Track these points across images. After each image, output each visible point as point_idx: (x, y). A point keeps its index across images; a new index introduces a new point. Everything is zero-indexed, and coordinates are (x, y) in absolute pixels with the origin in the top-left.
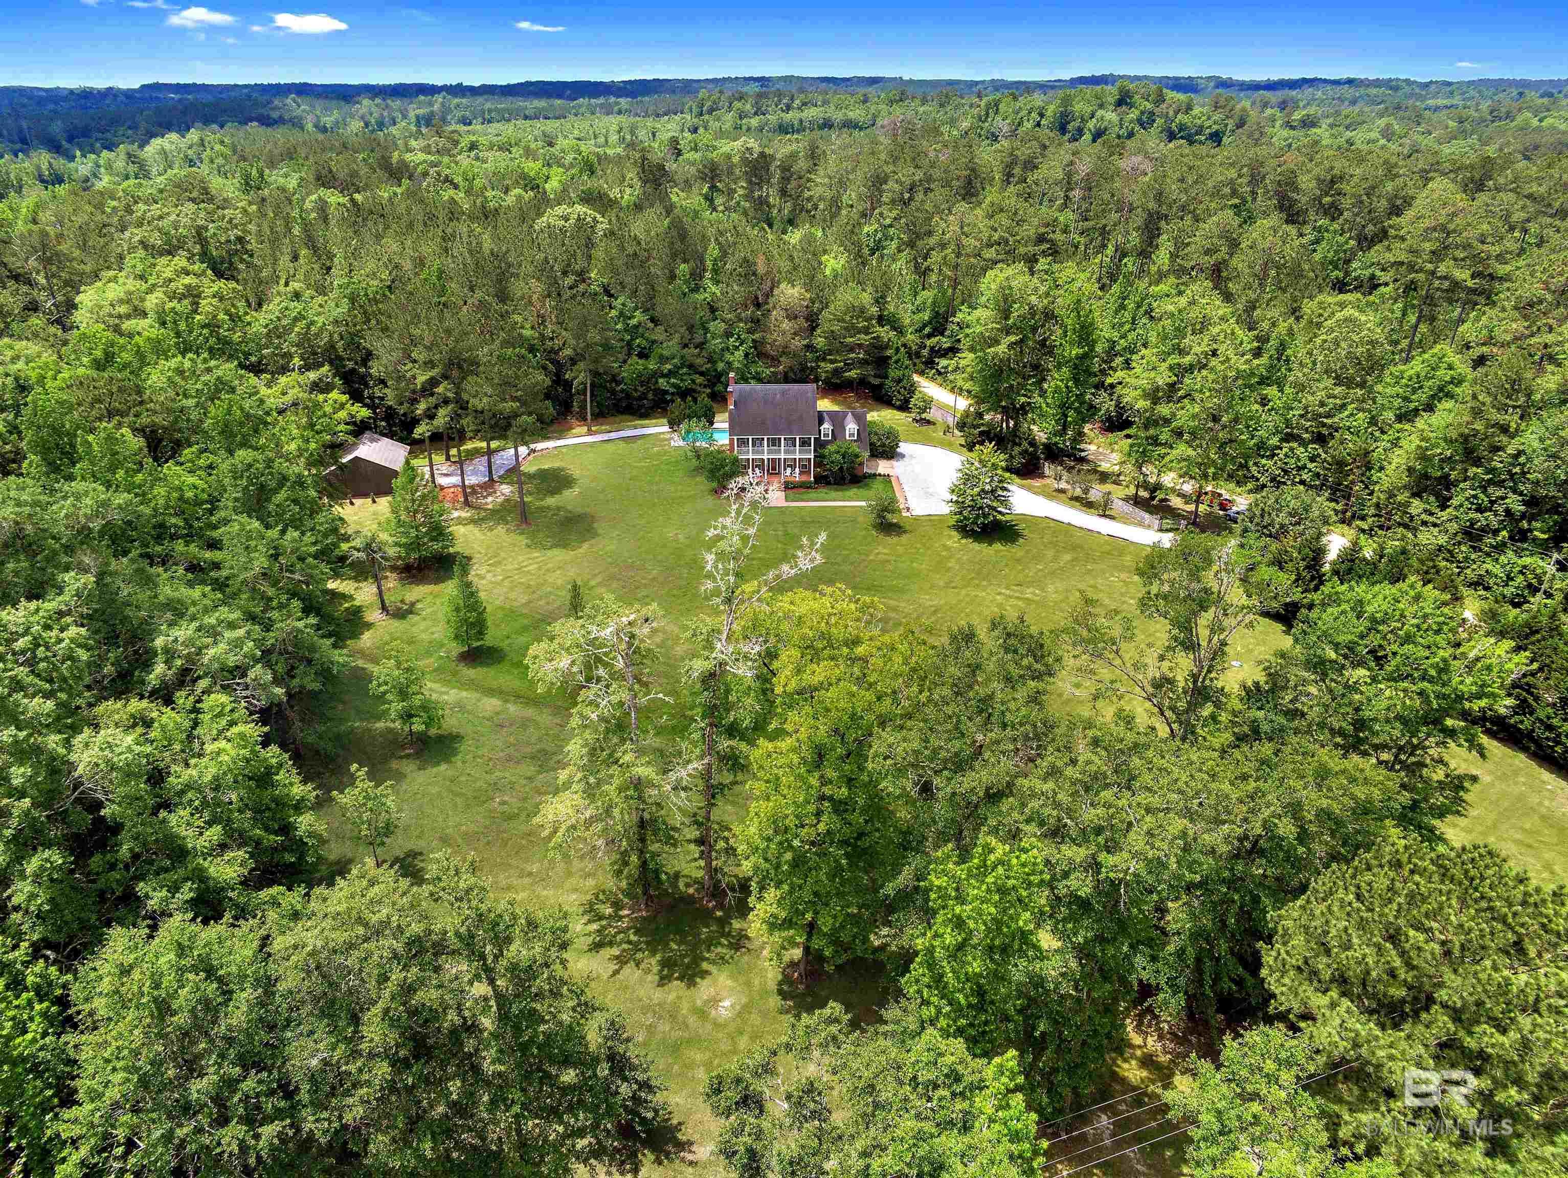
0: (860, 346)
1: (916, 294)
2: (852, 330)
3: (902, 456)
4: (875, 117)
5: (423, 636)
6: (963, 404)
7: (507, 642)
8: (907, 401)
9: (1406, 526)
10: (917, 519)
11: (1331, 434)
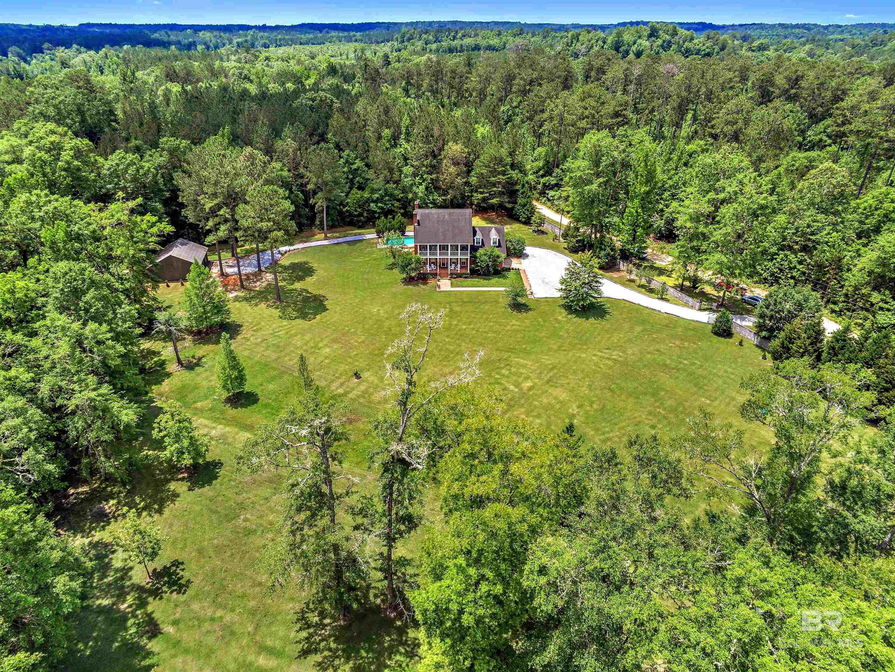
0: (499, 183)
1: (534, 149)
2: (494, 173)
3: (527, 256)
4: (505, 44)
5: (204, 383)
6: (566, 221)
7: (261, 388)
8: (529, 219)
9: (867, 310)
10: (538, 300)
11: (814, 246)
